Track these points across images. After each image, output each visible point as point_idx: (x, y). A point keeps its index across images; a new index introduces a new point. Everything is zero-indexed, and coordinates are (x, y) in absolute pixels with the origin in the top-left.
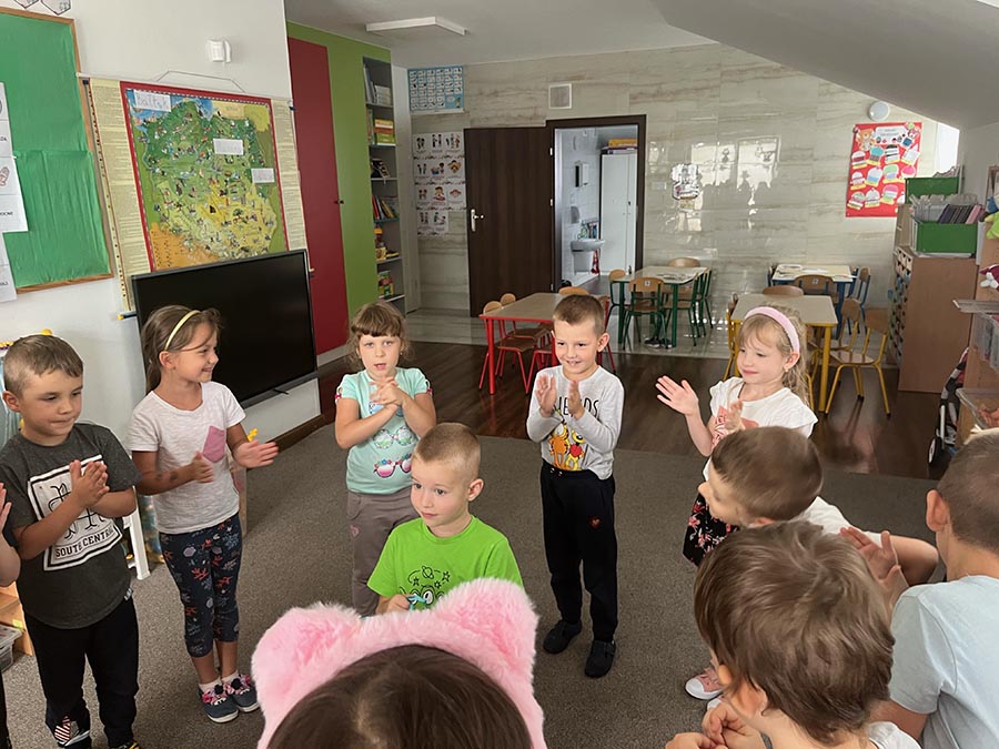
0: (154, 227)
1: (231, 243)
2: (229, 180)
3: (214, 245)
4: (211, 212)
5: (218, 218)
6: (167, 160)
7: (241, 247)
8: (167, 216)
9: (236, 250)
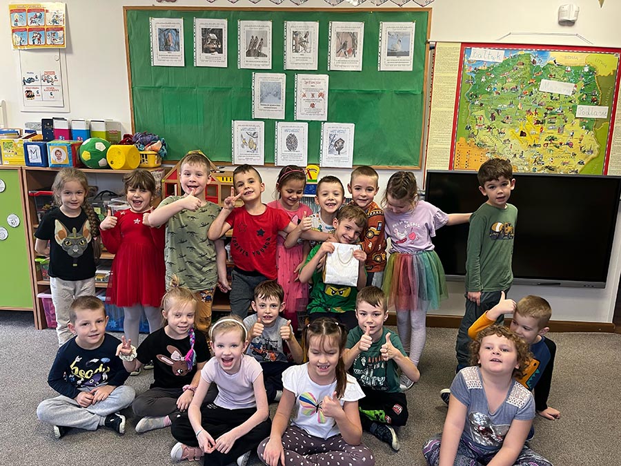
0: (461, 140)
1: (535, 161)
2: (550, 113)
3: (515, 159)
4: (521, 135)
5: (526, 141)
6: (488, 96)
7: (545, 165)
8: (475, 134)
9: (539, 167)
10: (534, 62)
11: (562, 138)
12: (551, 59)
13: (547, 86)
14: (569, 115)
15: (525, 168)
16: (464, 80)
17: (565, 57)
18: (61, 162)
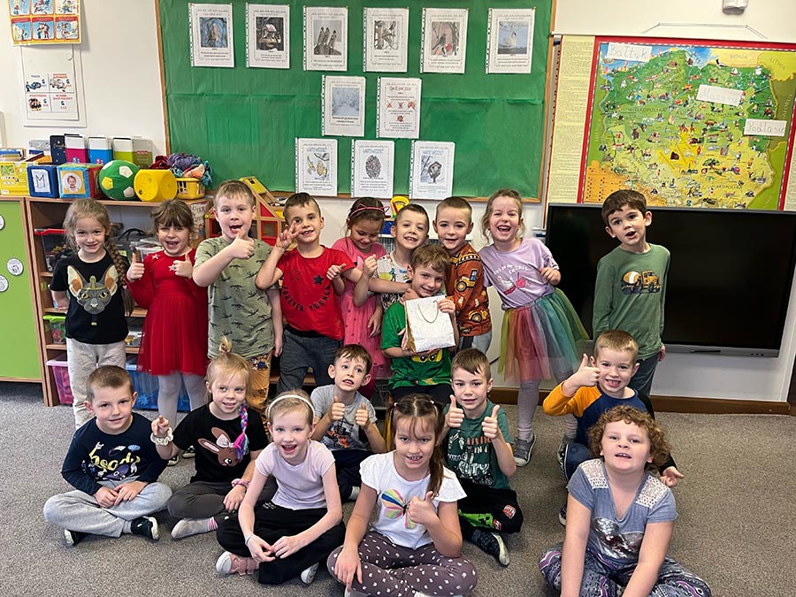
0: (594, 164)
1: (690, 191)
2: (711, 129)
3: (664, 189)
4: (672, 158)
5: (679, 166)
6: (630, 106)
7: (703, 197)
8: (612, 156)
9: (694, 200)
10: (690, 62)
11: (726, 162)
12: (713, 58)
13: (707, 93)
14: (735, 131)
15: (677, 200)
16: (598, 85)
17: (732, 56)
18: (76, 191)
